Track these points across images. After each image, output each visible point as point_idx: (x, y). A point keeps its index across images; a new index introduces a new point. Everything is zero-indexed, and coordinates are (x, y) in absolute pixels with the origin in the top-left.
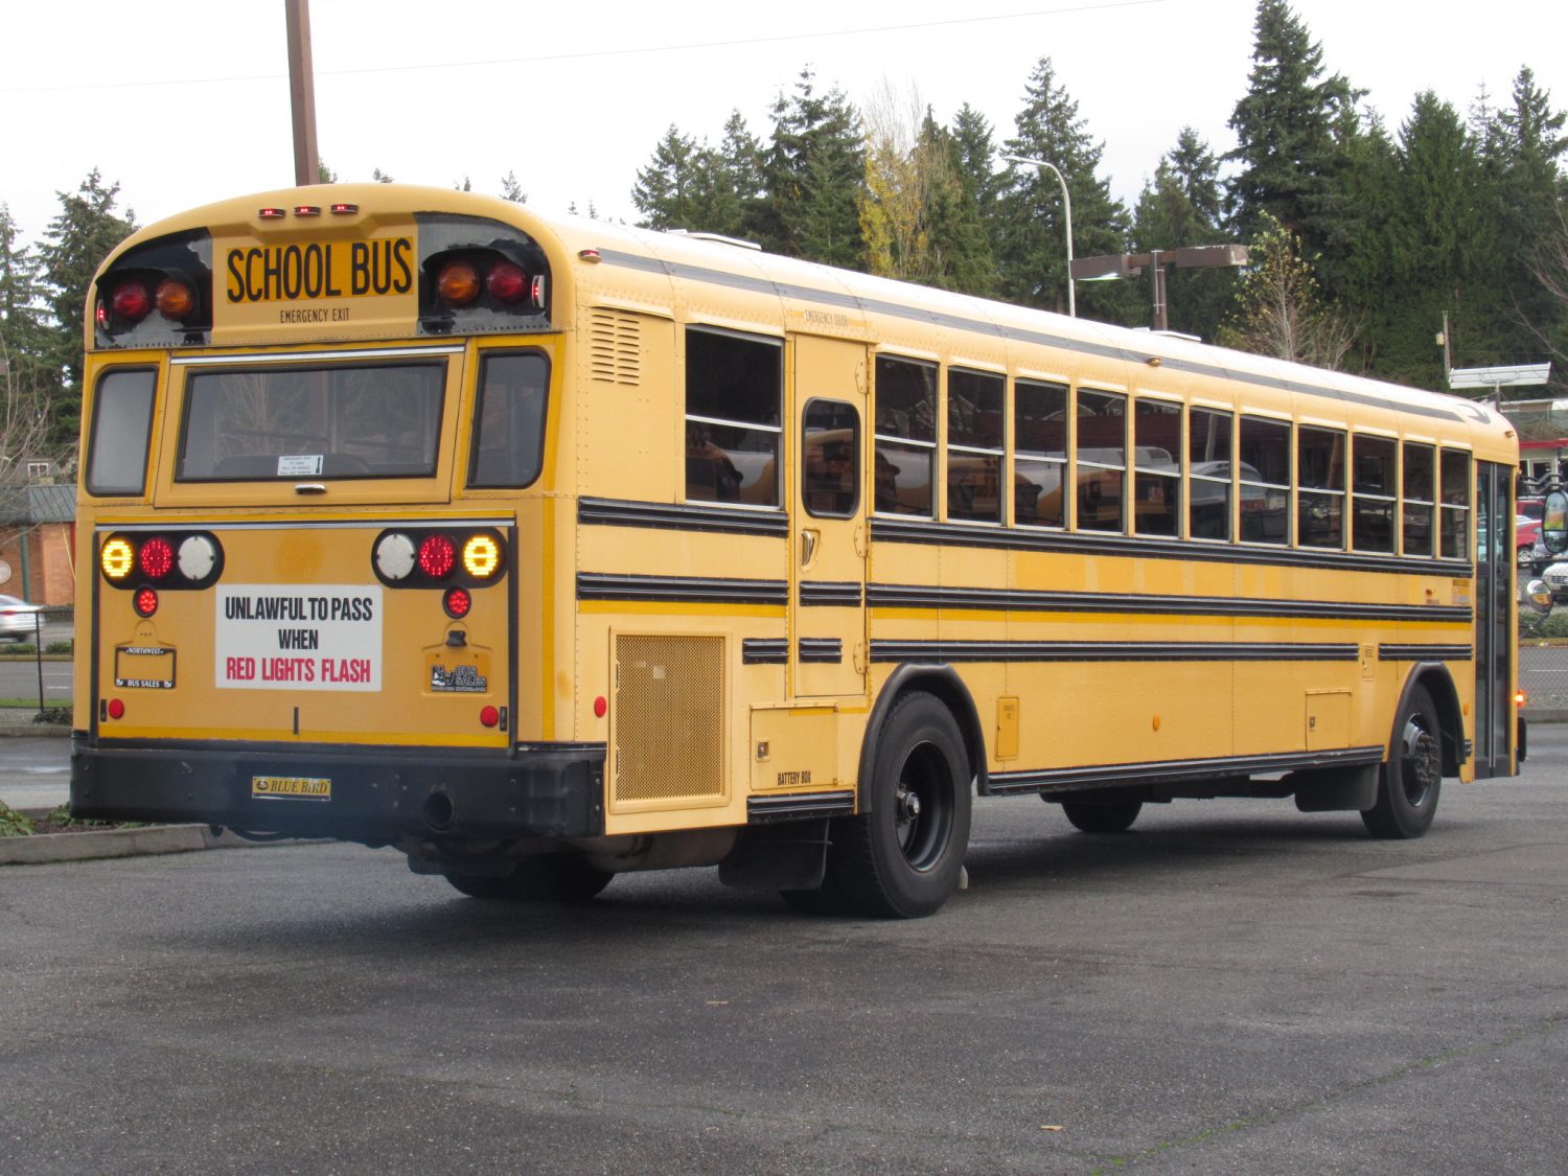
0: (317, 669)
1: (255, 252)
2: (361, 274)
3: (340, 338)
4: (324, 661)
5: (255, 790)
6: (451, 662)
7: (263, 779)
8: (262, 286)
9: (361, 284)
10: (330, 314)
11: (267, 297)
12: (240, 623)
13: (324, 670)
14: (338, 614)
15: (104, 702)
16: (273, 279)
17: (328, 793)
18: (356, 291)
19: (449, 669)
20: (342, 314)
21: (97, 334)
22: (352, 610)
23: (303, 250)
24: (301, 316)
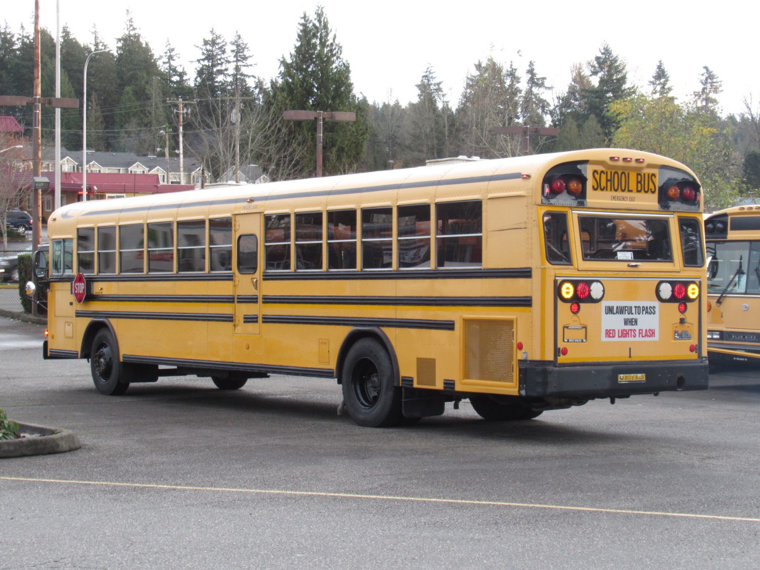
0: (637, 333)
1: (602, 172)
2: (639, 185)
3: (633, 208)
4: (640, 330)
5: (619, 380)
6: (680, 329)
7: (622, 375)
8: (605, 185)
9: (639, 189)
10: (628, 199)
11: (607, 190)
12: (610, 316)
13: (640, 333)
14: (644, 312)
15: (559, 348)
16: (609, 183)
17: (644, 379)
18: (638, 191)
19: (680, 332)
20: (632, 199)
21: (543, 198)
22: (649, 311)
23: (620, 173)
24: (618, 198)
